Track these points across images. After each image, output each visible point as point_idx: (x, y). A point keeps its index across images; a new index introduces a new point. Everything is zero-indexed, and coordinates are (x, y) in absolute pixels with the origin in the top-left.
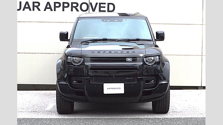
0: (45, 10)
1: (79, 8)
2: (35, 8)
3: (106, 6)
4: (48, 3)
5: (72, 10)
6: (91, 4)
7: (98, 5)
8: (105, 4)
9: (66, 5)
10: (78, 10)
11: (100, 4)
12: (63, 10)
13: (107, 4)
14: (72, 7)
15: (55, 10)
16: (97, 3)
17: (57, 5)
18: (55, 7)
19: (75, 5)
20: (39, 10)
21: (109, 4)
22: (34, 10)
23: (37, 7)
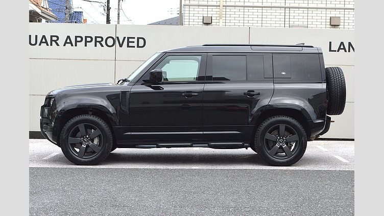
0: (64, 45)
1: (103, 43)
2: (53, 43)
3: (135, 40)
4: (68, 37)
5: (96, 46)
6: (118, 38)
7: (126, 39)
8: (134, 38)
9: (89, 39)
10: (102, 46)
11: (128, 38)
12: (86, 45)
13: (136, 39)
14: (96, 41)
15: (76, 45)
16: (125, 38)
17: (79, 39)
18: (76, 41)
19: (99, 39)
20: (58, 45)
21: (138, 39)
22: (51, 45)
23: (55, 41)
